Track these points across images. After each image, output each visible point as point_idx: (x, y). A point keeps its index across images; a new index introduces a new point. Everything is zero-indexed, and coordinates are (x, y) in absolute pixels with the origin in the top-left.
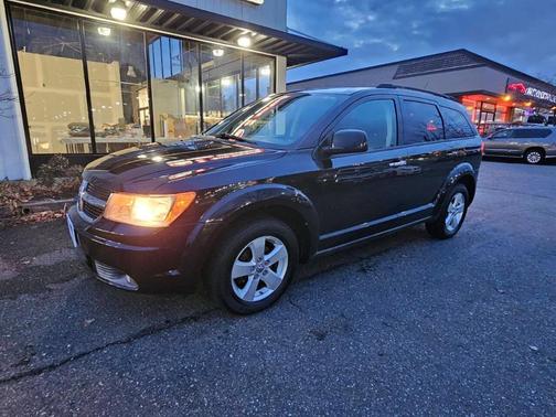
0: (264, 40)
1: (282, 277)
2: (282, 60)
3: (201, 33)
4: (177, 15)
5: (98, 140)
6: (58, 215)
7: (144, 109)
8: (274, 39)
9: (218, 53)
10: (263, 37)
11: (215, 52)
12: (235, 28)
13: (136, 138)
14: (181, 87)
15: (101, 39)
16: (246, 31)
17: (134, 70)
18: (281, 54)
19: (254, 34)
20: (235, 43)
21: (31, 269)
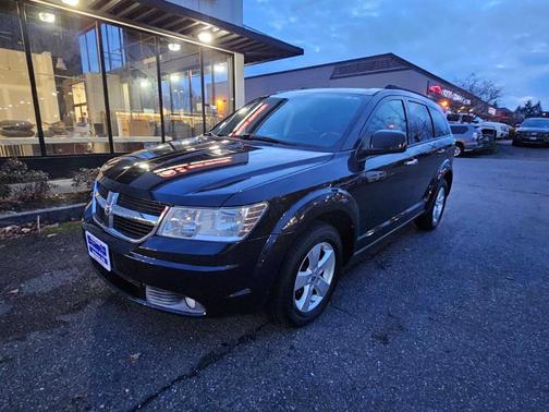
0: (226, 35)
1: (329, 282)
2: (239, 58)
3: (160, 25)
4: (137, 4)
5: (47, 140)
6: (25, 230)
7: (80, 105)
8: (235, 36)
9: (174, 48)
10: (224, 32)
11: (171, 47)
12: (198, 23)
13: (85, 137)
14: (123, 82)
15: (43, 26)
16: (209, 26)
17: (64, 62)
18: (239, 51)
19: (216, 29)
20: (194, 37)
21: (25, 299)
